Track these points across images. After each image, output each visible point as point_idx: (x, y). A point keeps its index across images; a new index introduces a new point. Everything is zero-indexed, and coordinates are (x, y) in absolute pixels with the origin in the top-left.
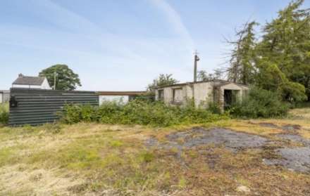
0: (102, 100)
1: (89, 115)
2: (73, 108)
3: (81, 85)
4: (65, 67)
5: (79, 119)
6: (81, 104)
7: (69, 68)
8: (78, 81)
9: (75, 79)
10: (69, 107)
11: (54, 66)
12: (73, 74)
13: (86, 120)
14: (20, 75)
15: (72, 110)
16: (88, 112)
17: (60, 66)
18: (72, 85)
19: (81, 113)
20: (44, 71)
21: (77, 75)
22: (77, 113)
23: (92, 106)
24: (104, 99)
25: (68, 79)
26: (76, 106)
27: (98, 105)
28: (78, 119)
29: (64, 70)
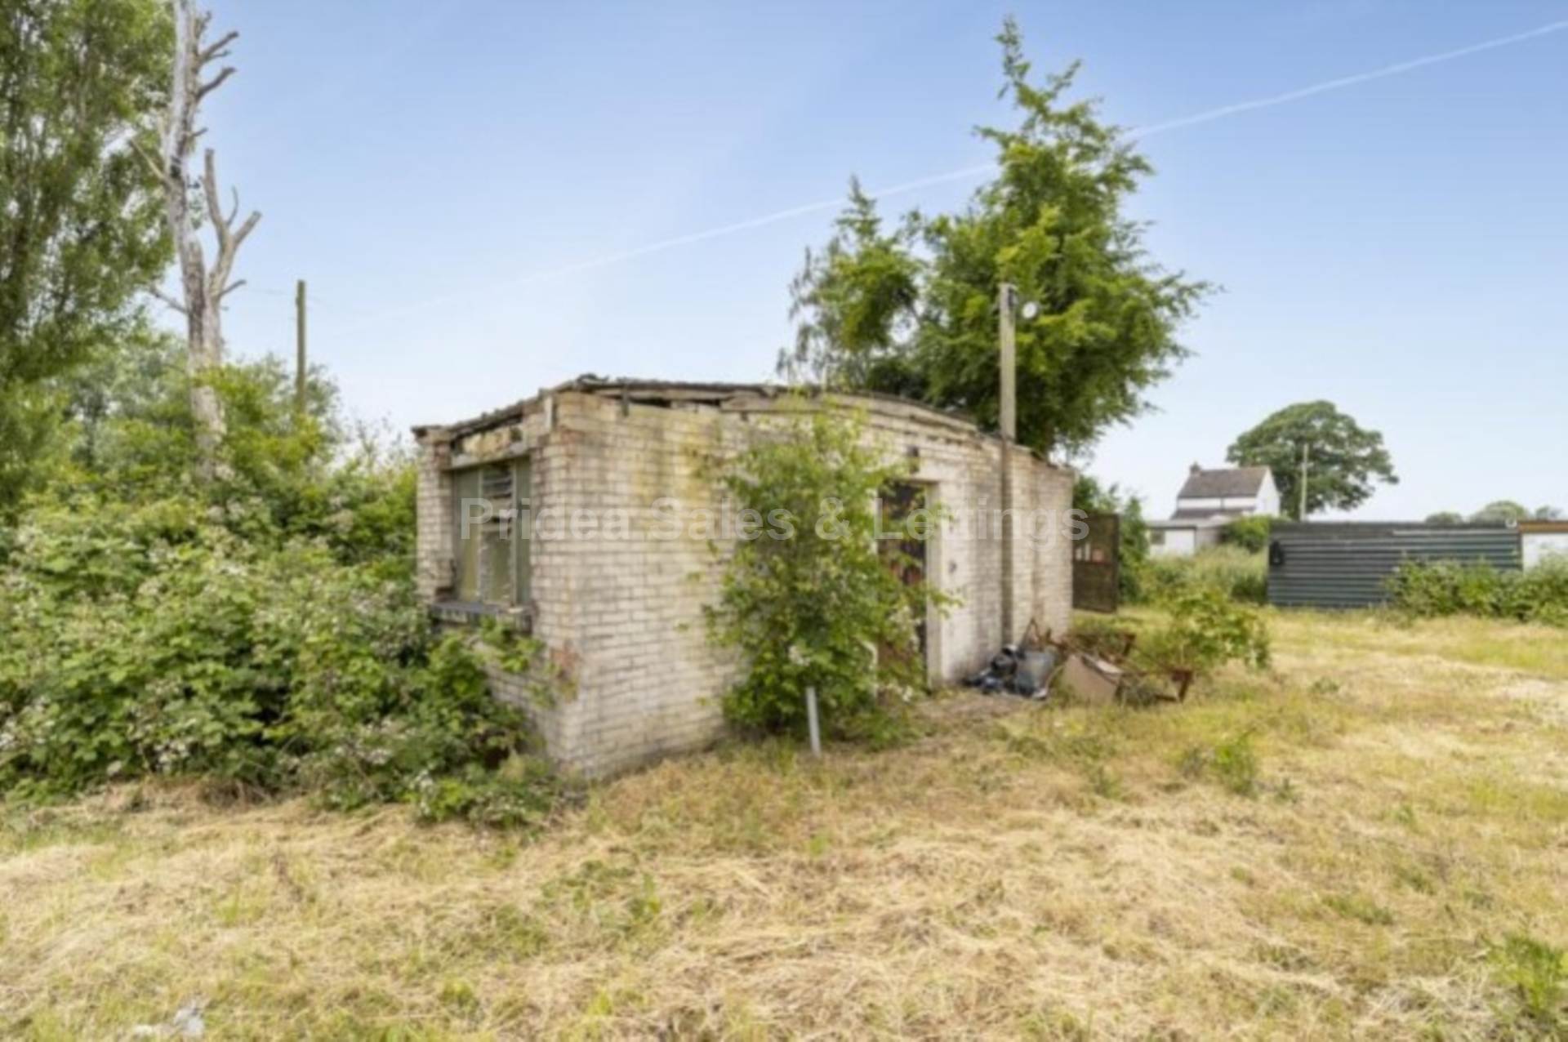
0: (1534, 550)
1: (1487, 598)
2: (1428, 572)
3: (1394, 480)
4: (1324, 410)
5: (1452, 603)
6: (1456, 563)
7: (1340, 410)
8: (1379, 463)
9: (1364, 452)
10: (1416, 569)
11: (1282, 414)
12: (1355, 433)
13: (1476, 609)
14: (1195, 469)
15: (1428, 579)
16: (1481, 587)
17: (1304, 409)
18: (1352, 480)
19: (1455, 589)
20: (1242, 439)
21: (1374, 438)
22: (1443, 588)
23: (1495, 571)
24: (1544, 546)
25: (1333, 460)
26: (1440, 568)
27: (1519, 567)
28: (1449, 604)
29: (1318, 424)
